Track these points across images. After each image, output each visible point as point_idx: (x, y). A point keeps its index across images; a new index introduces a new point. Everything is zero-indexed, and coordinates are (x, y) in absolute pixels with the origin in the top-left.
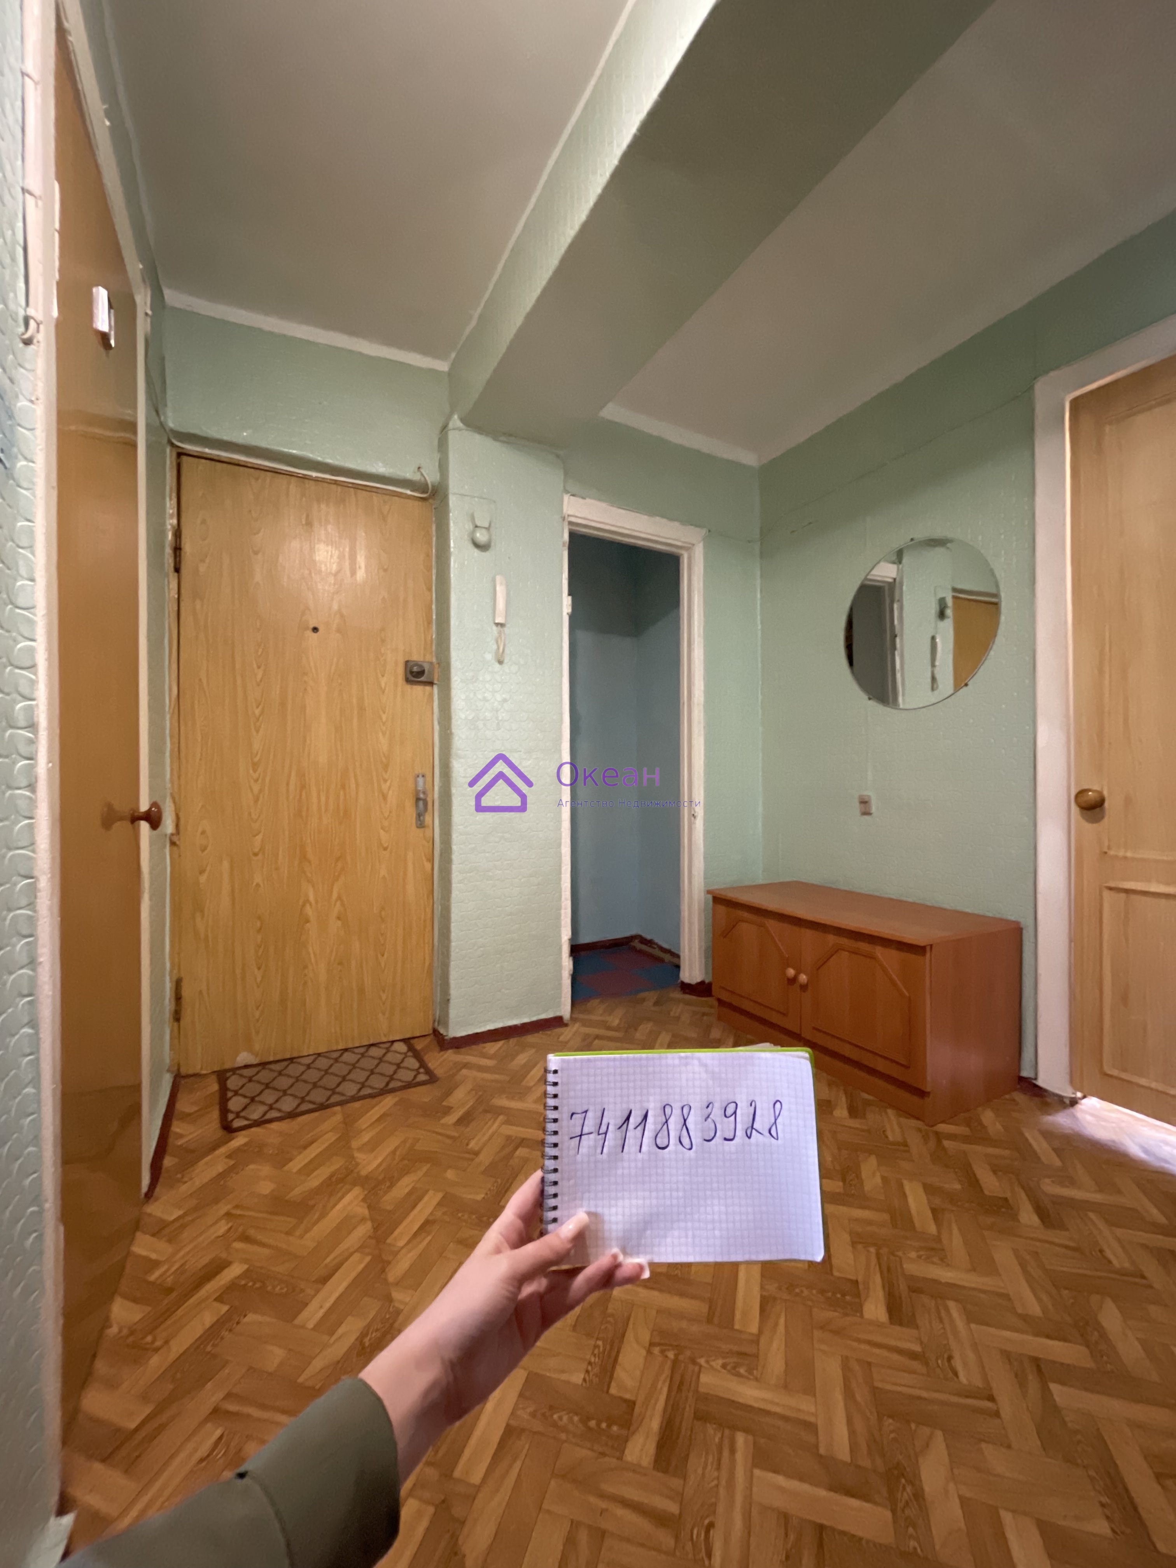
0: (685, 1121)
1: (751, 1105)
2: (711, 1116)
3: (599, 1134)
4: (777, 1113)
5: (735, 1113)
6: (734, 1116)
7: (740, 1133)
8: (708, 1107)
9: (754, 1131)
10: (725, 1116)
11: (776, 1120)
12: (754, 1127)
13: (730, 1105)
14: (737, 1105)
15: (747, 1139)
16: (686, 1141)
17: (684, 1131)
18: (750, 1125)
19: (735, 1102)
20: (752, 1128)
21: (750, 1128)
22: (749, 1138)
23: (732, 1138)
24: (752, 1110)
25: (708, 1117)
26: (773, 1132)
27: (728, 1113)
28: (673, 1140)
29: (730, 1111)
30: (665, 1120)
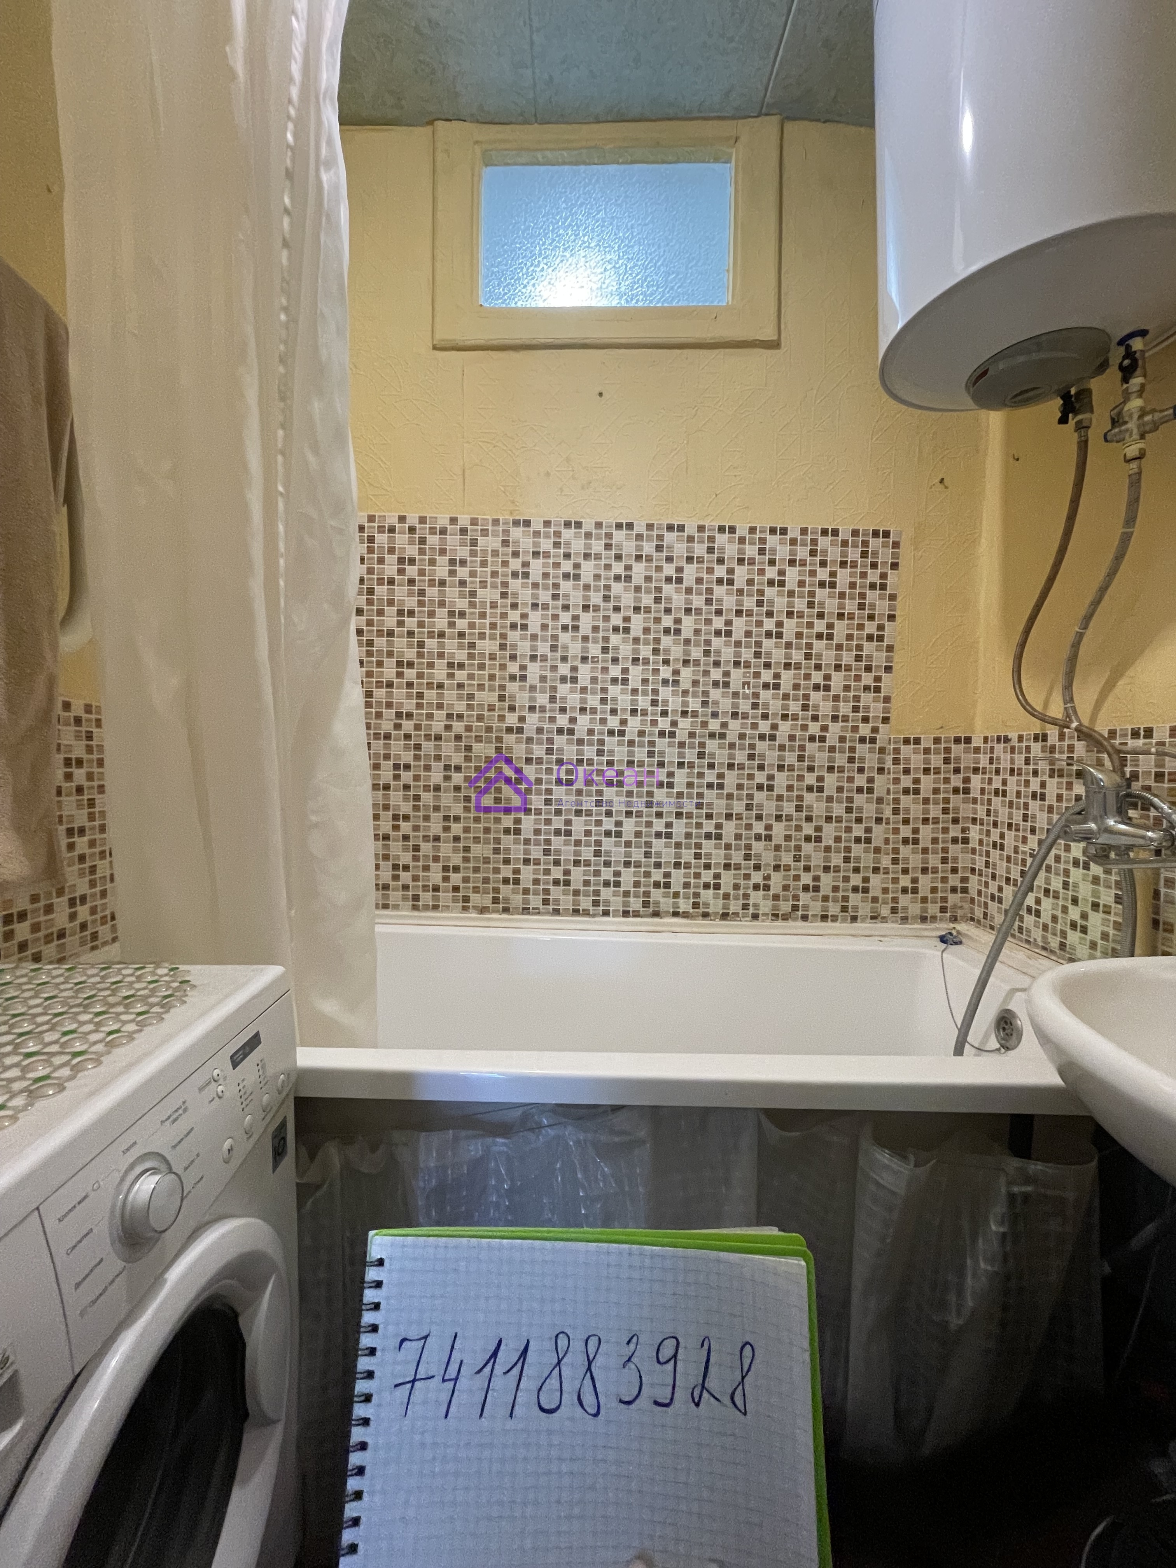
0: (590, 1363)
1: (702, 1345)
2: (634, 1359)
3: (444, 1381)
5: (675, 1356)
6: (672, 1362)
7: (681, 1395)
8: (628, 1343)
9: (705, 1393)
10: (658, 1361)
11: (743, 1378)
12: (706, 1385)
13: (665, 1342)
14: (678, 1343)
15: (693, 1405)
16: (589, 1399)
17: (588, 1381)
18: (701, 1382)
19: (675, 1338)
20: (703, 1387)
21: (700, 1387)
22: (697, 1405)
23: (666, 1401)
24: (703, 1354)
25: (629, 1360)
26: (739, 1400)
27: (664, 1356)
28: (569, 1398)
29: (667, 1351)
30: (556, 1361)
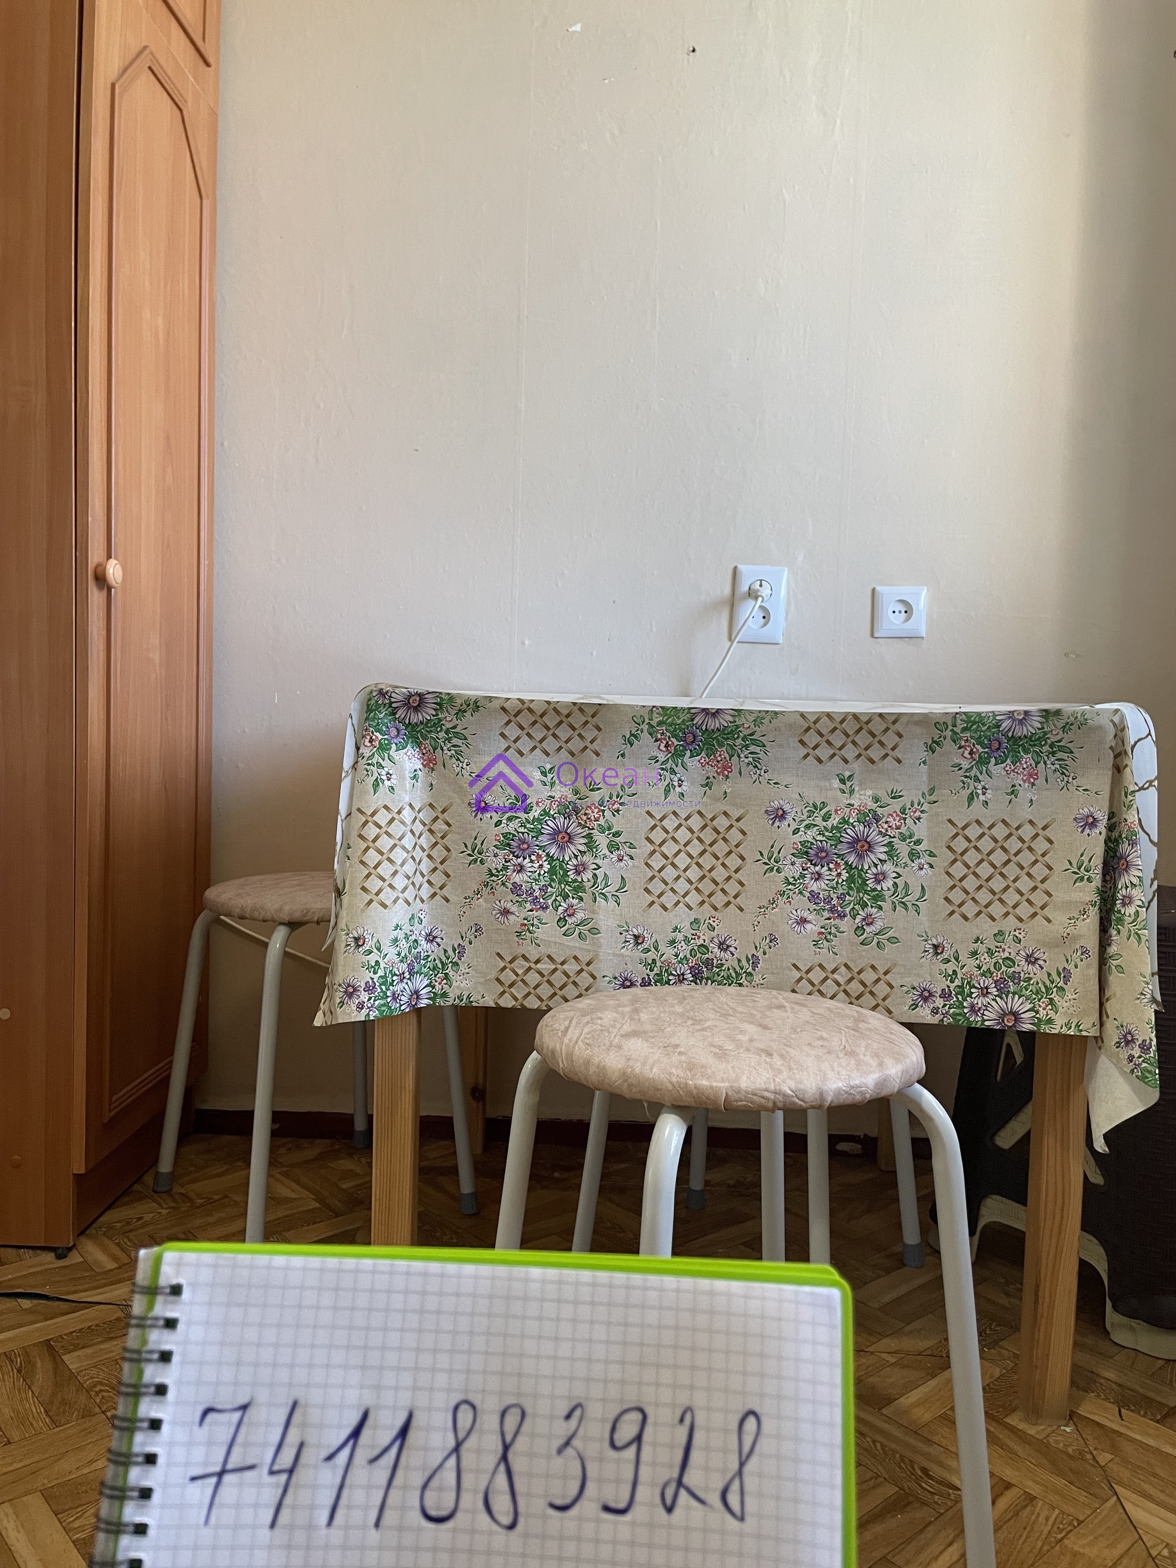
0: (506, 1448)
1: (682, 1420)
2: (575, 1442)
3: (272, 1472)
4: (746, 1448)
5: (639, 1437)
6: (635, 1445)
7: (646, 1494)
8: (568, 1417)
9: (683, 1493)
10: (613, 1445)
11: (742, 1464)
12: (685, 1480)
13: (627, 1417)
14: (645, 1418)
15: (662, 1511)
16: (502, 1504)
17: (501, 1479)
18: (675, 1474)
19: (641, 1410)
20: (680, 1483)
21: (673, 1485)
22: (670, 1510)
23: (622, 1505)
24: (682, 1434)
25: (567, 1444)
26: (734, 1500)
27: (621, 1437)
28: (471, 1500)
29: (627, 1431)
30: (452, 1443)
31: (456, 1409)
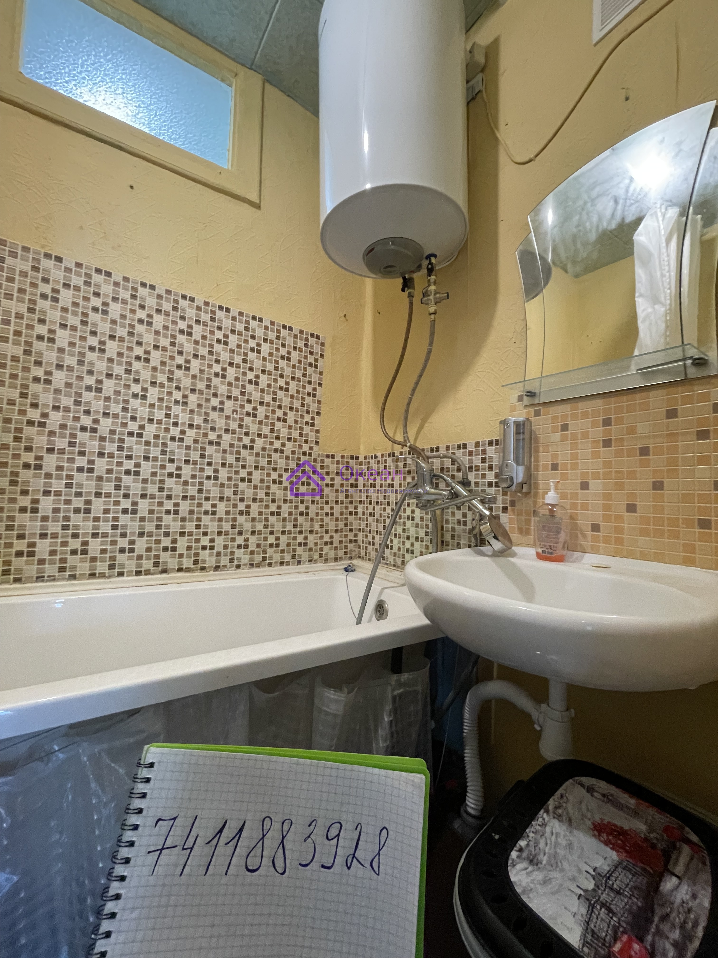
0: (283, 838)
1: (357, 828)
2: (311, 836)
3: (183, 849)
4: (382, 843)
5: (338, 835)
6: (336, 839)
7: (339, 861)
8: (310, 825)
9: (355, 860)
10: (327, 838)
11: (380, 850)
12: (356, 855)
13: (334, 826)
14: (341, 826)
15: (346, 868)
16: (280, 864)
17: (281, 850)
18: (352, 852)
19: (340, 823)
20: (354, 856)
21: (352, 856)
22: (349, 868)
23: (329, 865)
24: (357, 833)
25: (309, 837)
26: (375, 865)
27: (331, 835)
28: (266, 861)
29: (333, 832)
30: (261, 836)
31: (264, 820)
